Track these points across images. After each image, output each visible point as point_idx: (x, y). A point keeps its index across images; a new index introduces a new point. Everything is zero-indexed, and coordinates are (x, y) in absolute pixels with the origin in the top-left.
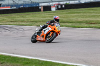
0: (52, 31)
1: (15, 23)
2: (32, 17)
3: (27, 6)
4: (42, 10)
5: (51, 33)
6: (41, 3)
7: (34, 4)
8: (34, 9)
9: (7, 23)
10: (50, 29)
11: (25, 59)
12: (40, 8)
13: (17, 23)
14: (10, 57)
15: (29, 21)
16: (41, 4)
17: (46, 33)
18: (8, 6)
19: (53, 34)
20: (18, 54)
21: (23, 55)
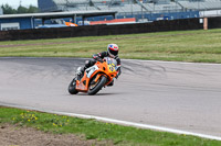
0: (100, 73)
1: (145, 55)
2: (183, 41)
3: (172, 18)
4: (205, 25)
5: (98, 76)
6: (204, 10)
7: (188, 14)
8: (188, 23)
9: (128, 55)
10: (97, 68)
11: (166, 134)
12: (201, 21)
13: (151, 55)
14: (133, 129)
15: (177, 50)
16: (202, 14)
17: (89, 75)
18: (130, 16)
19: (100, 79)
20: (152, 124)
21: (163, 125)
